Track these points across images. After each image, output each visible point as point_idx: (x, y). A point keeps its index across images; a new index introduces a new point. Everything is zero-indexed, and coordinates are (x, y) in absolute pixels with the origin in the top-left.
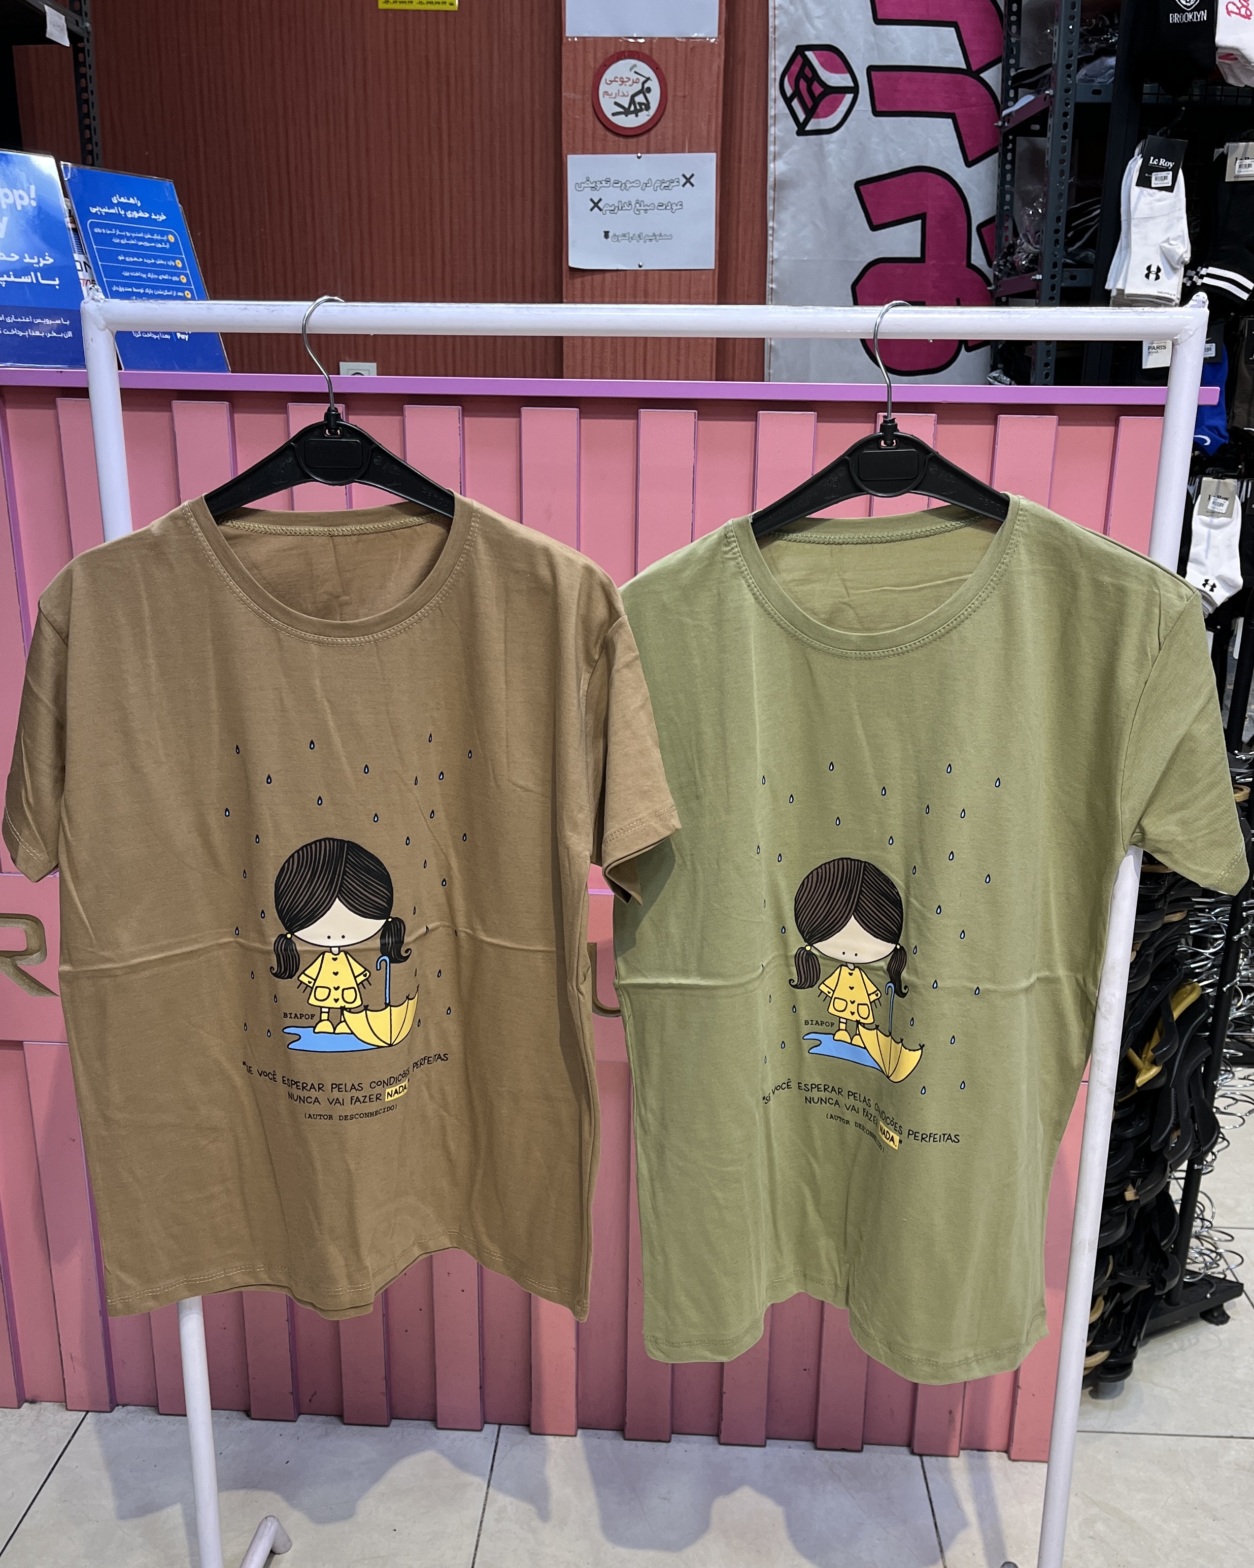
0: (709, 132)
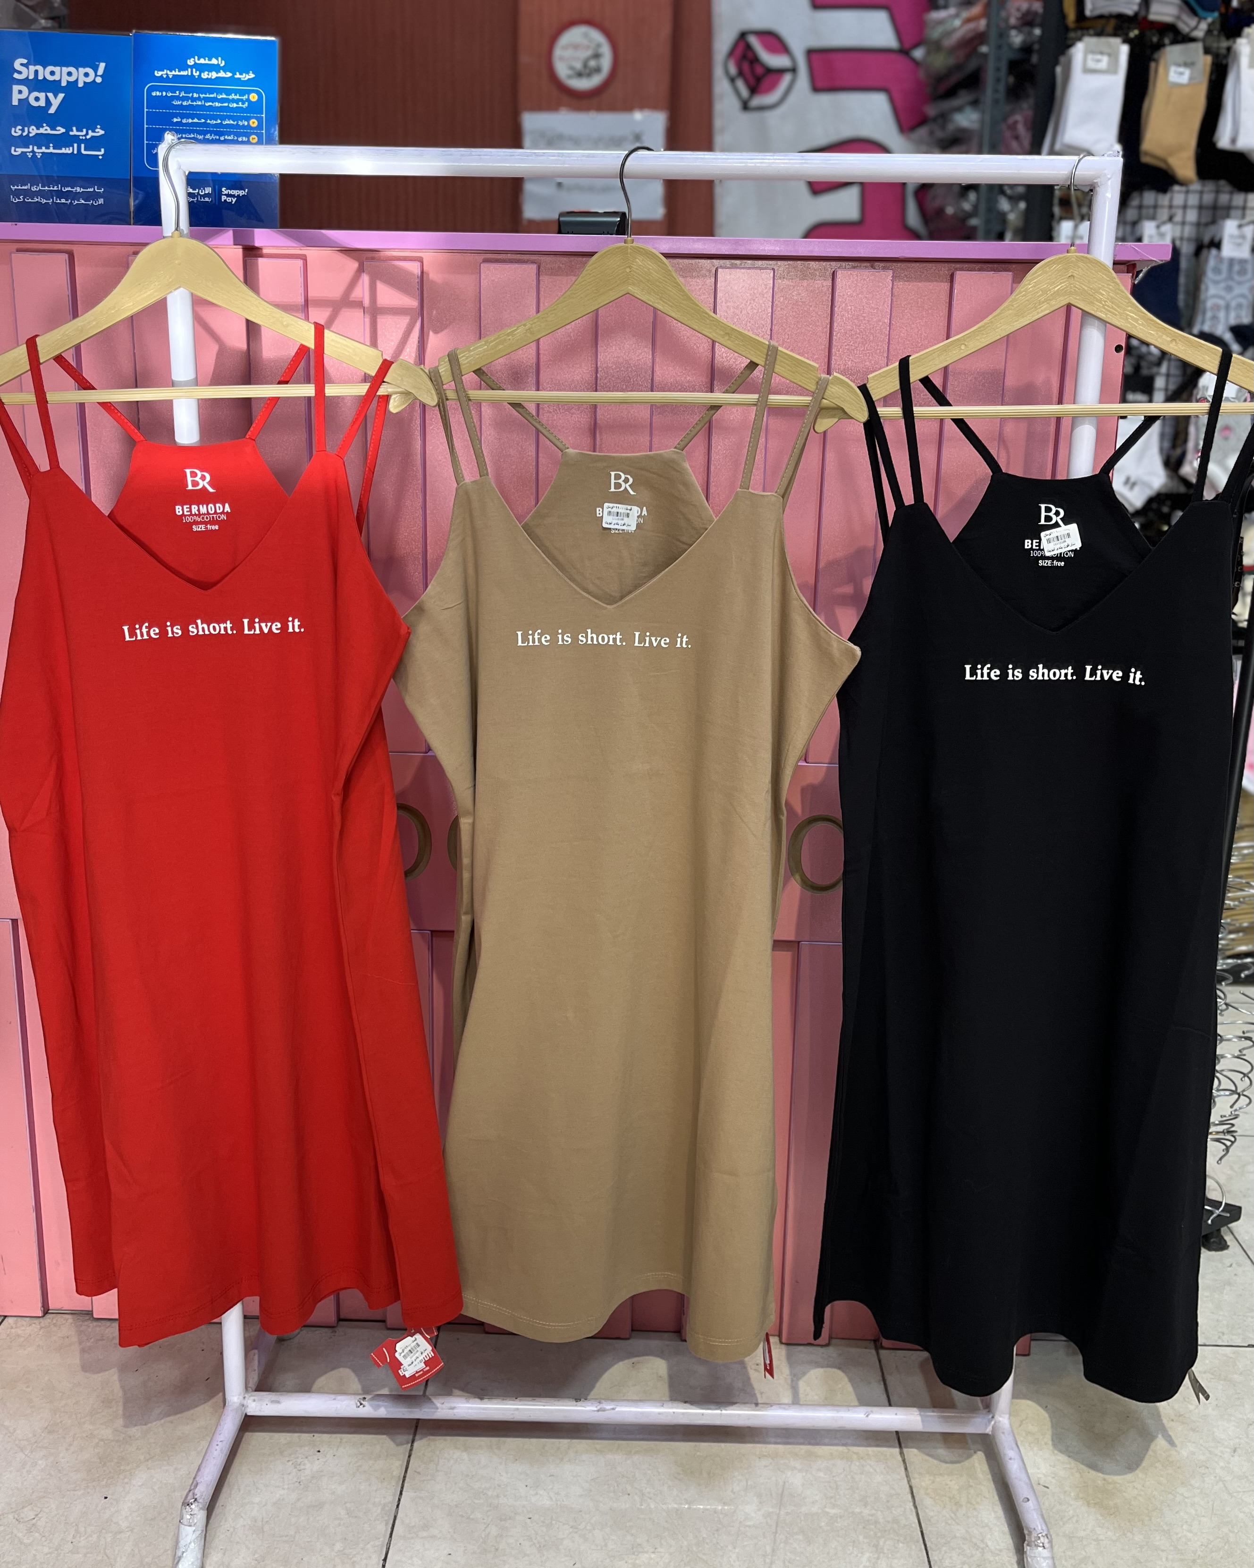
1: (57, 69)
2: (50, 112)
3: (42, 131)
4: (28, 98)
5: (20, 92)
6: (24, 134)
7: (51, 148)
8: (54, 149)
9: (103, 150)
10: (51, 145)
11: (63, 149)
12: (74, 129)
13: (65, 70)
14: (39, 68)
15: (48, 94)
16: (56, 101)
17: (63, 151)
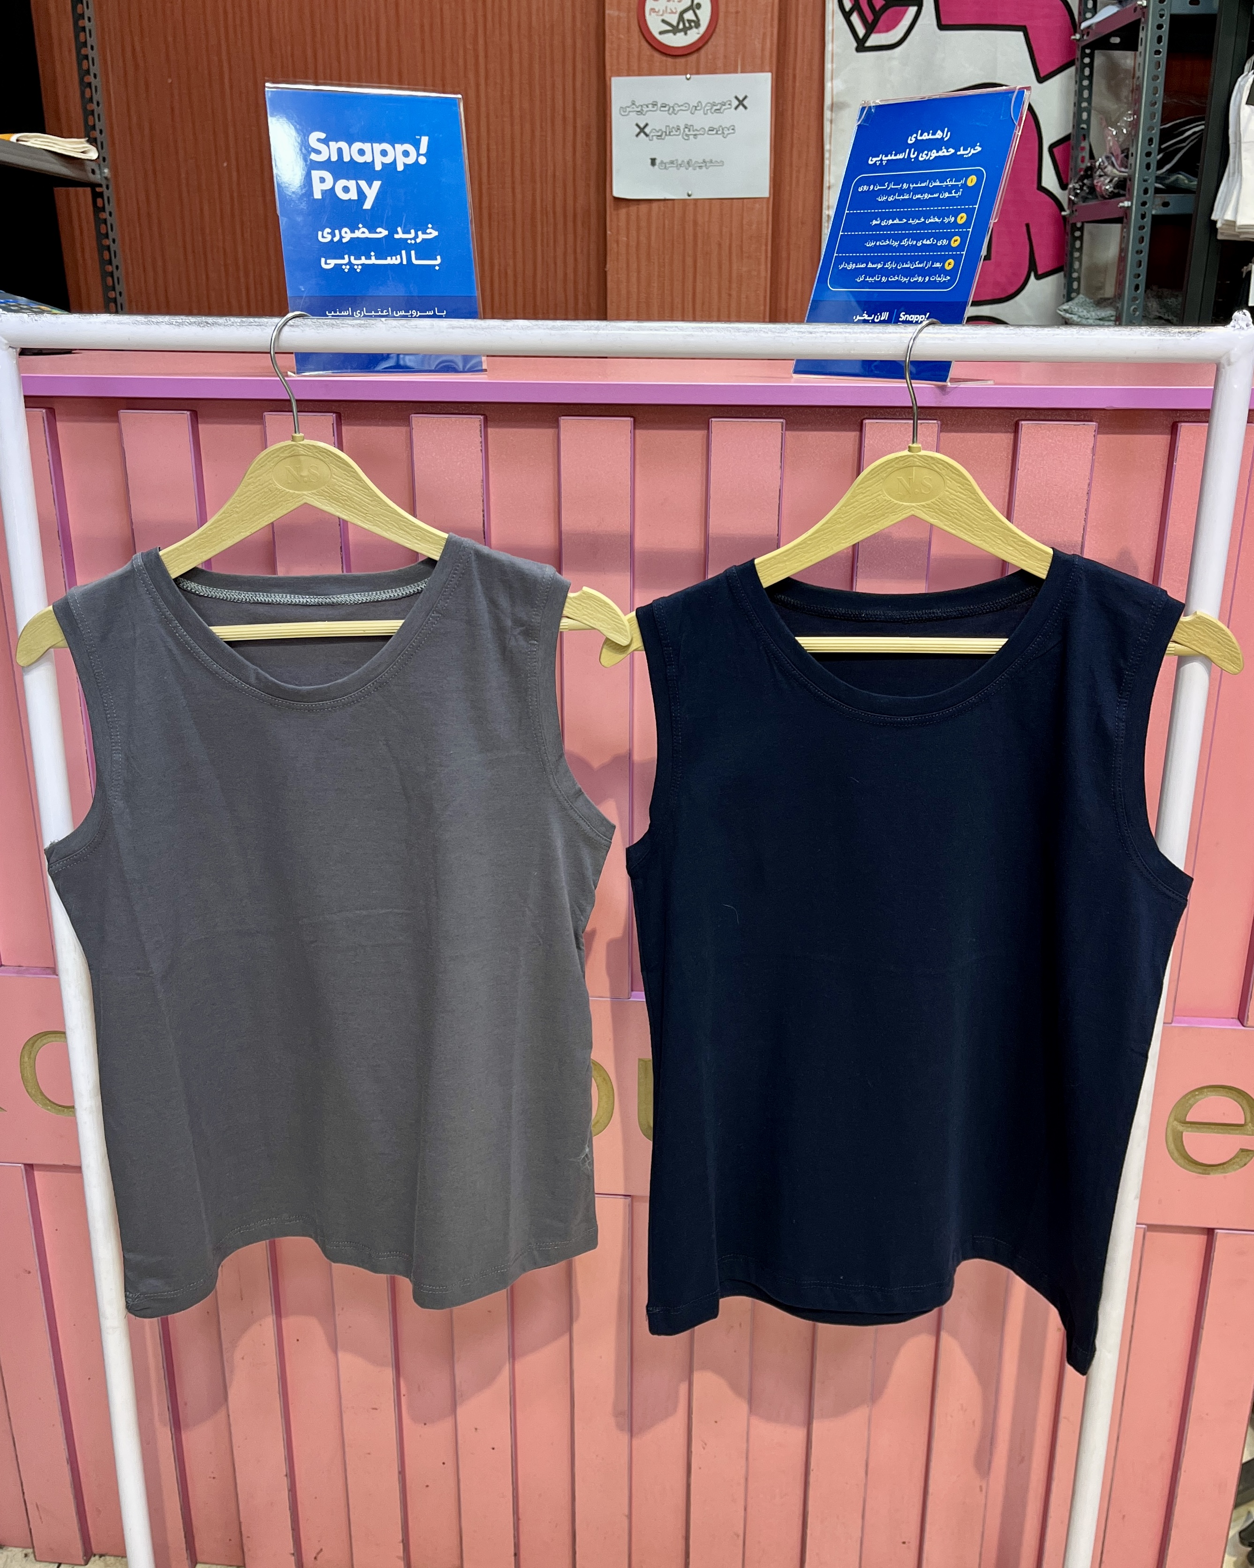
0: (763, 50)
1: (367, 147)
2: (364, 207)
3: (358, 234)
4: (333, 188)
5: (322, 180)
6: (336, 239)
7: (373, 258)
8: (376, 259)
9: (439, 257)
10: (373, 254)
11: (389, 258)
12: (399, 229)
13: (378, 147)
14: (343, 145)
15: (359, 182)
16: (372, 192)
17: (389, 261)
